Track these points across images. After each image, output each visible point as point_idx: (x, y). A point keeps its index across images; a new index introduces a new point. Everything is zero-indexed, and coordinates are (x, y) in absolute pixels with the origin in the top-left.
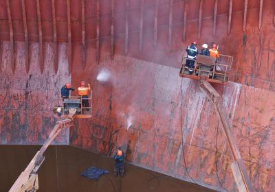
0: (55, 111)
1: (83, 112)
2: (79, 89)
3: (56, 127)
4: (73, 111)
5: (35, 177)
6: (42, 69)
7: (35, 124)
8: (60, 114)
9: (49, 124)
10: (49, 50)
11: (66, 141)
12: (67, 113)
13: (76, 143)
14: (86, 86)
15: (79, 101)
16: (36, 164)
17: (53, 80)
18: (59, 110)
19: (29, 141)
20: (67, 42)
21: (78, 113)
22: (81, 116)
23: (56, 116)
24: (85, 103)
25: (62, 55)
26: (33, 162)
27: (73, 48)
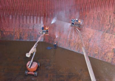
0: (40, 33)
1: (46, 34)
2: (46, 28)
3: (40, 37)
4: (44, 33)
5: (35, 49)
6: (37, 23)
7: (35, 36)
8: (41, 34)
9: (39, 36)
10: (38, 18)
11: (42, 40)
12: (43, 34)
13: (45, 41)
14: (48, 27)
15: (46, 31)
16: (36, 46)
17: (39, 26)
18: (41, 33)
19: (34, 40)
20: (43, 16)
21: (45, 34)
22: (46, 35)
23: (40, 34)
24: (47, 31)
25: (42, 19)
26: (35, 45)
27: (44, 18)
